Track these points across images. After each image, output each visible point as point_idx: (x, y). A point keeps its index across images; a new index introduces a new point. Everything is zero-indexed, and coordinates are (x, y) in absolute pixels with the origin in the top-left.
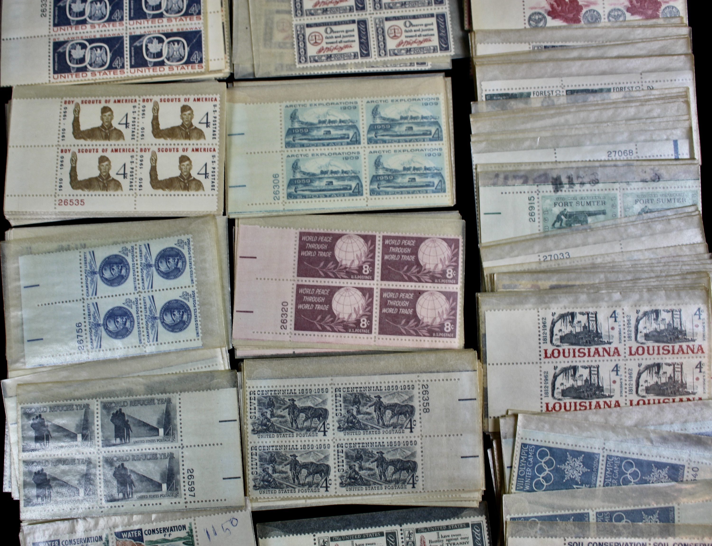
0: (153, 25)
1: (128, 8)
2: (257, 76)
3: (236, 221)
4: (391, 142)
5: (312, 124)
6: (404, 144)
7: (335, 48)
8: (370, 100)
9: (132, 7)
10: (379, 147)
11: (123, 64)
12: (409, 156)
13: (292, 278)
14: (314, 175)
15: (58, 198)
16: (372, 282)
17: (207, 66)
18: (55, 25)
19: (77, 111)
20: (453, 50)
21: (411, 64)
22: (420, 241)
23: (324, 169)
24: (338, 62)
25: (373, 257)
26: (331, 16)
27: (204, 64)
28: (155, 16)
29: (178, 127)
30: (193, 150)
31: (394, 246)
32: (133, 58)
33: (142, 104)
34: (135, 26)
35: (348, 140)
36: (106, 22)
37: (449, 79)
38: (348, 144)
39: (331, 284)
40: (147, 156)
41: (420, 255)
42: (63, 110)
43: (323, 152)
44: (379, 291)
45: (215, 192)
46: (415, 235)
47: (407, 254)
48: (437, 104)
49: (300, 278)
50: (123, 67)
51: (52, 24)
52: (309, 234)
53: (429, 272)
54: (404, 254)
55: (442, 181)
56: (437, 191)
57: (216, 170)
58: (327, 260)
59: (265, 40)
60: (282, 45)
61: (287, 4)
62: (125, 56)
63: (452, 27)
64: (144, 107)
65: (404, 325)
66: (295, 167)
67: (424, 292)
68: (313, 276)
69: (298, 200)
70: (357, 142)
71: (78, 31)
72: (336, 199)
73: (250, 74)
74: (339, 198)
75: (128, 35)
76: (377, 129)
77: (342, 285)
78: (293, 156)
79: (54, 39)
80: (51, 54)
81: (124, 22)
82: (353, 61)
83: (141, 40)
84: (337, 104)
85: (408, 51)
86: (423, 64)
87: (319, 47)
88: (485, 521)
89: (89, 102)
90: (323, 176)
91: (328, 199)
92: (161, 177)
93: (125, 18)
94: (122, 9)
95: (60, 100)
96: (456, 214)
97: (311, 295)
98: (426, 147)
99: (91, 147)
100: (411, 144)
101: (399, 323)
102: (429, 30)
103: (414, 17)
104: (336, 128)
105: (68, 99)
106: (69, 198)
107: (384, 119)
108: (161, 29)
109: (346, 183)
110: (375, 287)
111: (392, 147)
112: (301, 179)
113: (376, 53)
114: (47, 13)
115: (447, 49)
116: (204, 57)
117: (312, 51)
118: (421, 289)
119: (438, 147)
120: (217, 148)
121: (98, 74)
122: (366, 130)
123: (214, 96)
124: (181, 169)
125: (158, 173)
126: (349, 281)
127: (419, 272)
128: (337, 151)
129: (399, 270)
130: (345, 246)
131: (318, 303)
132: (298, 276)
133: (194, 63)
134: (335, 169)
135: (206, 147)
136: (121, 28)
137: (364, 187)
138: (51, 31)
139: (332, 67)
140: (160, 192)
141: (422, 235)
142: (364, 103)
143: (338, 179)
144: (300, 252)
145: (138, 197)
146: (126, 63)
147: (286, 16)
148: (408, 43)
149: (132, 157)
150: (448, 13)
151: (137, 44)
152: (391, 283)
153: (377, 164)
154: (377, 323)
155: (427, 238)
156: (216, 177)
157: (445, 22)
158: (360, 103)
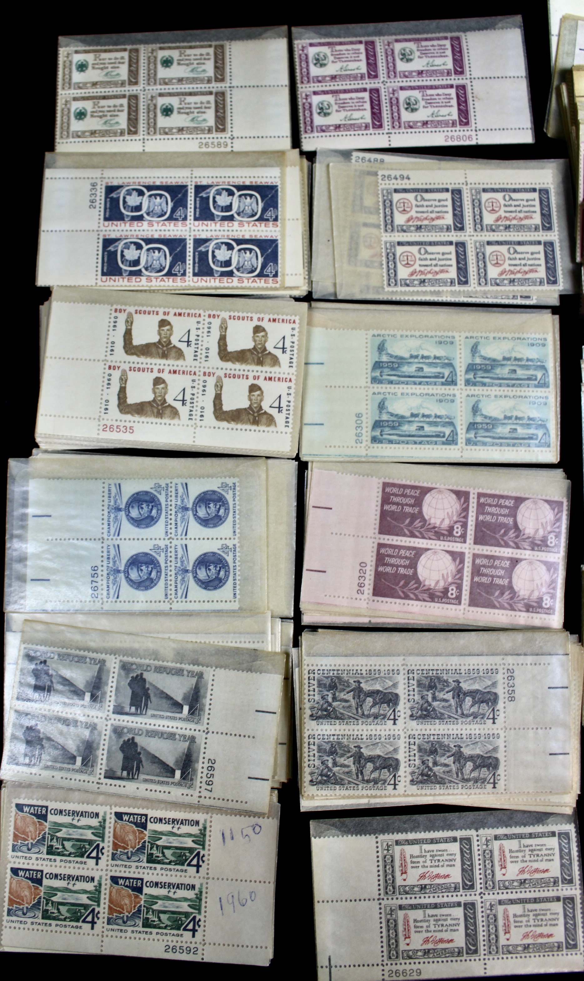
0: (222, 229)
1: (193, 206)
2: (340, 297)
3: (310, 465)
4: (492, 385)
5: (402, 358)
6: (506, 389)
7: (430, 272)
8: (469, 335)
9: (198, 206)
10: (477, 390)
11: (185, 271)
12: (510, 403)
13: (373, 536)
14: (403, 417)
15: (102, 423)
16: (464, 545)
17: (283, 281)
18: (106, 219)
19: (129, 322)
20: (561, 284)
21: (514, 297)
22: (519, 500)
23: (415, 412)
24: (432, 289)
25: (466, 517)
26: (426, 234)
27: (279, 279)
28: (224, 219)
29: (249, 350)
30: (265, 379)
31: (490, 506)
32: (197, 265)
33: (208, 320)
34: (200, 228)
35: (443, 380)
36: (165, 220)
37: (557, 317)
38: (443, 384)
39: (416, 545)
40: (211, 382)
41: (519, 518)
42: (113, 320)
43: (413, 391)
44: (471, 556)
45: (289, 430)
46: (514, 494)
47: (504, 516)
48: (544, 345)
49: (382, 536)
50: (184, 274)
51: (102, 217)
52: (394, 485)
53: (529, 538)
54: (501, 515)
55: (547, 433)
56: (540, 445)
57: (292, 404)
58: (414, 517)
59: (350, 256)
60: (368, 264)
61: (375, 217)
62: (188, 262)
63: (561, 258)
64: (210, 323)
65: (497, 597)
66: (381, 406)
67: (521, 560)
68: (397, 535)
69: (384, 446)
70: (453, 382)
71: (133, 229)
72: (427, 446)
73: (330, 295)
74: (431, 447)
75: (192, 238)
76: (476, 369)
77: (429, 546)
78: (379, 393)
79: (104, 235)
80: (100, 253)
81: (188, 222)
82: (449, 289)
83: (207, 244)
84: (432, 337)
85: (512, 281)
86: (528, 297)
87: (411, 269)
88: (573, 830)
89: (145, 312)
90: (413, 419)
91: (418, 446)
92: (226, 408)
93: (189, 218)
94: (185, 206)
95: (109, 307)
96: (559, 473)
97: (393, 556)
98: (531, 394)
99: (144, 366)
100: (514, 389)
101: (493, 594)
102: (535, 259)
103: (519, 243)
104: (430, 364)
105: (119, 307)
106: (115, 424)
107: (485, 358)
108: (230, 233)
109: (439, 429)
110: (467, 551)
111: (494, 391)
112: (388, 421)
113: (476, 281)
114: (97, 204)
115: (555, 282)
116: (279, 270)
117: (403, 273)
118: (518, 556)
119: (544, 395)
120: (293, 378)
121: (154, 280)
122: (463, 369)
123: (293, 318)
124: (250, 400)
125: (223, 402)
126: (438, 542)
127: (517, 537)
128: (430, 392)
129: (495, 533)
130: (434, 501)
131: (401, 566)
132: (380, 533)
133: (267, 276)
134: (427, 412)
135: (281, 376)
136: (184, 229)
137: (460, 436)
138: (101, 225)
139: (425, 293)
140: (225, 424)
141: (522, 495)
142: (463, 339)
143: (430, 423)
144: (382, 506)
145: (199, 428)
146: (188, 271)
147: (374, 231)
148: (512, 272)
149: (194, 381)
150: (557, 241)
151: (202, 249)
152: (485, 548)
153: (475, 410)
154: (468, 593)
155: (528, 499)
156: (291, 412)
157: (553, 251)
158: (457, 338)
